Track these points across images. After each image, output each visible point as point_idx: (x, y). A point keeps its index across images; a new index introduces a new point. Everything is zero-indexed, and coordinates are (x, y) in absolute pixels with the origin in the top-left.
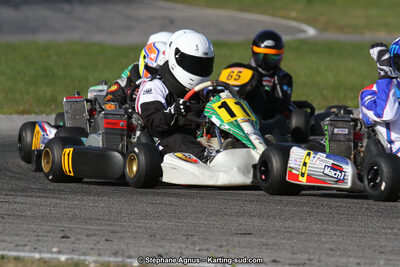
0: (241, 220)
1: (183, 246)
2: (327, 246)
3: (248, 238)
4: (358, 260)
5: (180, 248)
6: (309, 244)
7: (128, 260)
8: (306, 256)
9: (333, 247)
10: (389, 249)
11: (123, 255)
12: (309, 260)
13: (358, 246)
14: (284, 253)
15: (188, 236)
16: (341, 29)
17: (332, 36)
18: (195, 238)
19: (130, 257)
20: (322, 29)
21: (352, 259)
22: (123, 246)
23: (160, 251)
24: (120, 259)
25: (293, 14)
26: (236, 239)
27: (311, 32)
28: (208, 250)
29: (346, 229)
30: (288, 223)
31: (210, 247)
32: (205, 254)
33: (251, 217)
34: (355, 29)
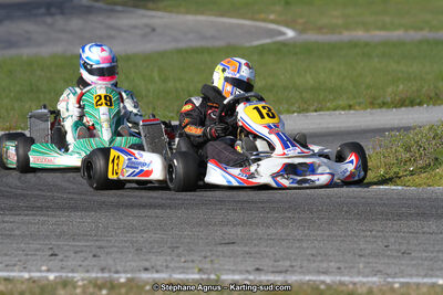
0: (225, 229)
1: (169, 258)
2: (308, 252)
3: (231, 247)
4: (338, 265)
5: (166, 260)
6: (291, 251)
7: (116, 276)
8: (288, 263)
9: (314, 252)
10: (368, 252)
11: (110, 271)
12: (292, 266)
13: (339, 250)
14: (267, 260)
15: (173, 248)
16: (320, 29)
17: (312, 37)
18: (180, 250)
19: (117, 272)
20: (301, 31)
21: (332, 264)
22: (111, 262)
23: (147, 264)
24: (106, 275)
25: (272, 17)
26: (220, 248)
27: (290, 34)
28: (193, 261)
29: (327, 233)
30: (271, 230)
31: (195, 258)
32: (191, 265)
33: (234, 226)
34: (333, 29)
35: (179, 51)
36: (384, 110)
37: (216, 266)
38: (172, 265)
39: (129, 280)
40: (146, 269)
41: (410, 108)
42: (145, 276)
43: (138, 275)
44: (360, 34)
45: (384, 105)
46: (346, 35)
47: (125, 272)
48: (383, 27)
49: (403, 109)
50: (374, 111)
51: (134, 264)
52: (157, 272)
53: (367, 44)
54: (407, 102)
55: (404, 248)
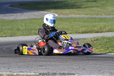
0: (40, 63)
1: (26, 69)
2: (61, 68)
3: (42, 67)
5: (26, 70)
6: (56, 68)
8: (56, 71)
10: (75, 69)
13: (68, 68)
14: (50, 70)
15: (28, 67)
16: (64, 14)
17: (61, 16)
19: (14, 72)
20: (59, 15)
22: (12, 70)
23: (21, 71)
24: (11, 73)
25: (52, 11)
26: (39, 67)
27: (56, 15)
29: (65, 64)
30: (51, 63)
31: (33, 69)
32: (32, 71)
33: (43, 62)
34: (67, 14)
35: (29, 19)
36: (79, 34)
37: (38, 71)
38: (27, 71)
39: (17, 74)
40: (21, 72)
41: (85, 34)
42: (21, 73)
43: (19, 73)
44: (73, 16)
45: (79, 33)
46: (70, 16)
47: (16, 72)
48: (79, 14)
49: (84, 34)
50: (77, 34)
51: (18, 71)
52: (24, 72)
53: (75, 18)
54: (85, 32)
55: (84, 68)
